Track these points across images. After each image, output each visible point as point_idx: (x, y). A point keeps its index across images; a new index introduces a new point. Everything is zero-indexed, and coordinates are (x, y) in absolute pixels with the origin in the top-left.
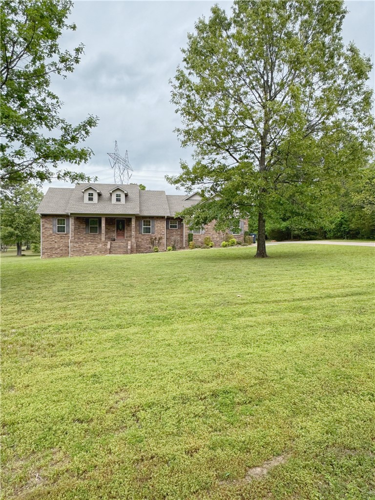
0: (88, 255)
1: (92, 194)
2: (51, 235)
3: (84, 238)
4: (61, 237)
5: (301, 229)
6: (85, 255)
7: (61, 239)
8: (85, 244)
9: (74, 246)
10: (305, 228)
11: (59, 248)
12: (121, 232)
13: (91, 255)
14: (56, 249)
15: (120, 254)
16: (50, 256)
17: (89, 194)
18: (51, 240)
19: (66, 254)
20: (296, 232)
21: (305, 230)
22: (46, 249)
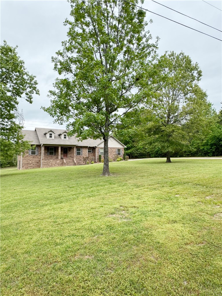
0: (52, 167)
1: (52, 134)
2: (27, 156)
3: (46, 158)
4: (33, 157)
5: (138, 153)
6: (50, 167)
7: (33, 158)
8: (50, 160)
9: (44, 162)
10: (140, 153)
11: (32, 163)
12: (65, 155)
13: (53, 166)
14: (31, 164)
15: (72, 165)
16: (27, 168)
17: (50, 134)
19: (39, 166)
20: (136, 155)
21: (140, 154)
22: (24, 164)
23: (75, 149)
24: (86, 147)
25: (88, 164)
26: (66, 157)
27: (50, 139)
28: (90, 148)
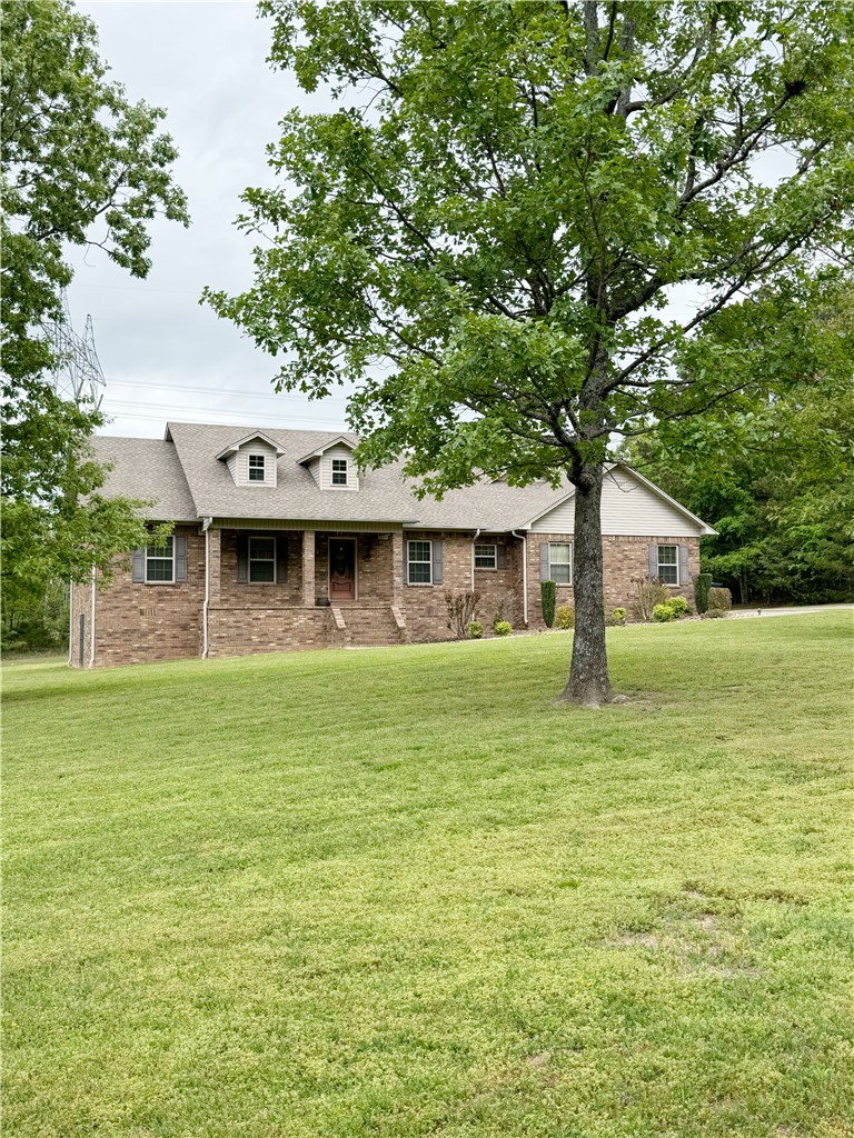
0: (265, 651)
1: (261, 458)
2: (126, 589)
3: (233, 599)
4: (160, 594)
5: (794, 572)
6: (256, 650)
7: (160, 601)
8: (255, 614)
9: (222, 624)
10: (805, 567)
11: (152, 631)
12: (342, 580)
13: (273, 650)
14: (144, 635)
15: (381, 643)
16: (123, 659)
17: (252, 458)
18: (128, 605)
19: (192, 649)
20: (779, 580)
21: (805, 574)
22: (110, 635)
23: (398, 548)
24: (465, 534)
25: (478, 637)
26: (347, 595)
27: (248, 489)
28: (487, 539)
